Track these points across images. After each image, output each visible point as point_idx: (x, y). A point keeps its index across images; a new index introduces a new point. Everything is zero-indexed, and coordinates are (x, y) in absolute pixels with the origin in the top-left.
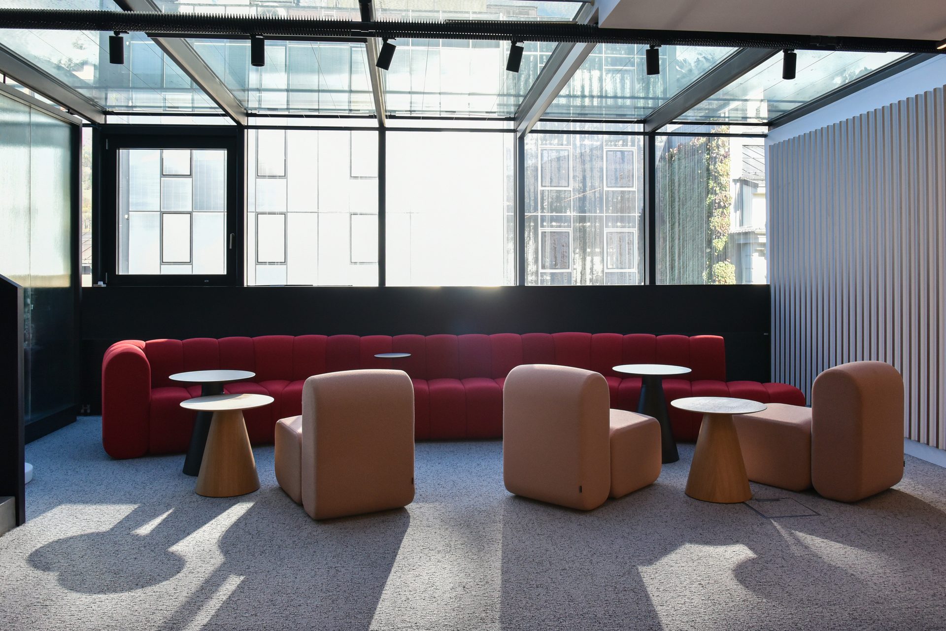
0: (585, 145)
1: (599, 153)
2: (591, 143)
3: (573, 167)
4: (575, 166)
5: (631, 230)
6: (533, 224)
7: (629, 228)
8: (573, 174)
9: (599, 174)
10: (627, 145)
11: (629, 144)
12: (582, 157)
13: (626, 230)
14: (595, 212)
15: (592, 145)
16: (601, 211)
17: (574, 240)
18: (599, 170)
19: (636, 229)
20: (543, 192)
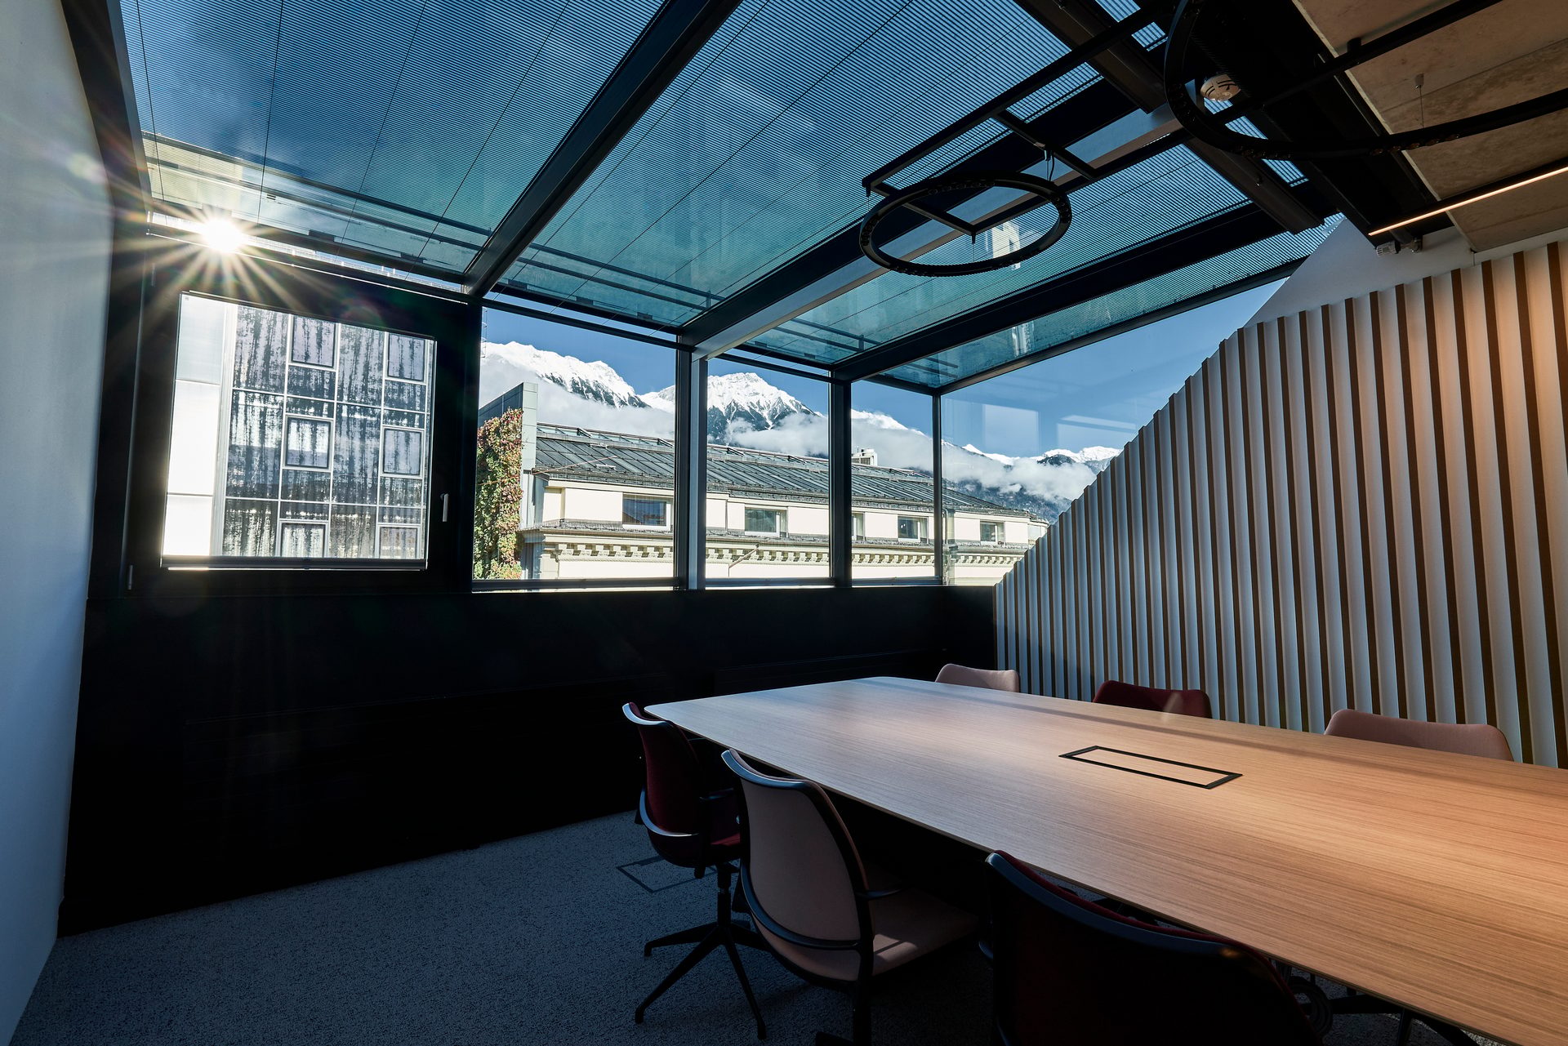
0: (355, 419)
1: (374, 431)
2: (363, 417)
3: (336, 445)
4: (338, 443)
5: (414, 525)
6: (270, 513)
7: (411, 523)
8: (335, 453)
9: (373, 456)
10: (413, 426)
11: (417, 424)
12: (350, 433)
13: (408, 525)
14: (363, 501)
15: (365, 420)
16: (373, 499)
17: (331, 535)
18: (372, 450)
19: (421, 525)
20: (286, 473)
